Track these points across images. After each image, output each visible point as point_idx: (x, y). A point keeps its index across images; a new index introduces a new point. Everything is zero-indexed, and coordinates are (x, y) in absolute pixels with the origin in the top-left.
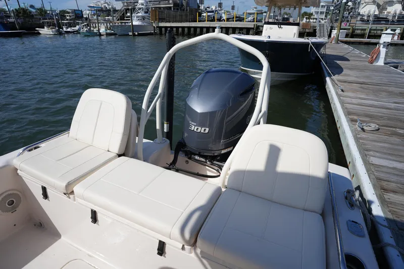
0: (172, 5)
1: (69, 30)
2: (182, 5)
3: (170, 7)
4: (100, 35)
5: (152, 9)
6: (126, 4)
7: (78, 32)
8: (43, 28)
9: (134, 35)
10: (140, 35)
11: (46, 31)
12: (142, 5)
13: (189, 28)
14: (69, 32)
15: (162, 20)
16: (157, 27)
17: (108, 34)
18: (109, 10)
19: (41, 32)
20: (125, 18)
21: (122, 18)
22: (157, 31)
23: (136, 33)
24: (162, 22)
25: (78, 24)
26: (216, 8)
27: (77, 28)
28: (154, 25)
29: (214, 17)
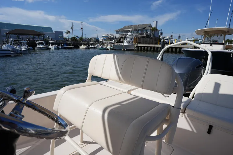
0: (145, 36)
1: (92, 46)
2: (151, 36)
3: (144, 37)
4: (107, 49)
5: (135, 38)
6: (121, 35)
7: (96, 48)
8: (81, 45)
9: (124, 50)
10: (127, 50)
11: (82, 47)
12: (130, 35)
13: (154, 47)
14: (92, 48)
15: (139, 43)
16: (136, 46)
17: (111, 49)
18: (112, 38)
19: (80, 47)
20: (120, 42)
21: (118, 42)
22: (136, 48)
23: (126, 49)
24: (140, 44)
25: (97, 44)
26: (169, 37)
27: (96, 45)
28: (135, 45)
29: (168, 42)
